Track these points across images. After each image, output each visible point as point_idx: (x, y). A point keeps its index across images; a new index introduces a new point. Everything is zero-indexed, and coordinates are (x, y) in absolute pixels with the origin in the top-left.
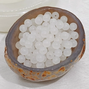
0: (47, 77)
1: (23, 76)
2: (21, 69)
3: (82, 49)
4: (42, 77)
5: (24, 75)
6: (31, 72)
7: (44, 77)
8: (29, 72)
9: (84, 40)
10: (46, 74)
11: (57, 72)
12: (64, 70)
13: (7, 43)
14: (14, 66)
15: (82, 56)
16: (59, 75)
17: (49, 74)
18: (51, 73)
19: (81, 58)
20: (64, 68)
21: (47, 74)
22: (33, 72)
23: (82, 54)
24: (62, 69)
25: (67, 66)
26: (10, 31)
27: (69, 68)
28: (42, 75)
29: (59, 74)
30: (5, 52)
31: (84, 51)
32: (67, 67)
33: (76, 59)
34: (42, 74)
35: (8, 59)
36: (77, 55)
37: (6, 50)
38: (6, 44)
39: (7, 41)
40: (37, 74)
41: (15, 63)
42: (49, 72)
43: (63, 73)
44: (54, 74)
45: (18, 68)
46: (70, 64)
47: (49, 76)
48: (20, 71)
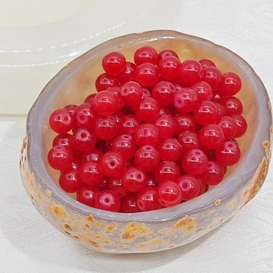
0: (137, 241)
1: (66, 229)
2: (61, 207)
3: (258, 172)
4: (123, 240)
5: (67, 226)
6: (90, 219)
7: (129, 241)
8: (84, 220)
9: (266, 145)
10: (134, 233)
11: (168, 231)
12: (190, 228)
13: (30, 124)
14: (42, 195)
15: (254, 192)
16: (175, 240)
17: (142, 235)
19: (251, 197)
20: (191, 220)
21: (138, 233)
22: (94, 219)
23: (255, 187)
24: (184, 223)
25: (203, 215)
26: (47, 90)
27: (208, 222)
28: (121, 235)
29: (176, 237)
30: (22, 152)
31: (262, 177)
32: (203, 220)
33: (234, 200)
34: (123, 231)
35: (28, 174)
36: (240, 187)
37: (24, 146)
38: (28, 127)
39: (31, 118)
40: (106, 228)
41: (45, 188)
42: (144, 226)
43: (188, 237)
44: (160, 234)
45: (54, 203)
46: (212, 212)
47: (144, 239)
48: (56, 212)
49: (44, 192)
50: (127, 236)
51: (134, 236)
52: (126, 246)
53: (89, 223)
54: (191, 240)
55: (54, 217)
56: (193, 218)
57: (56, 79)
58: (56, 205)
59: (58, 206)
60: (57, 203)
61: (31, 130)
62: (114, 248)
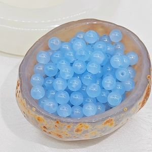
0: (83, 133)
1: (44, 129)
2: (42, 117)
3: (145, 92)
4: (75, 133)
5: (45, 127)
6: (58, 122)
7: (79, 133)
8: (54, 123)
9: (149, 77)
10: (81, 128)
11: (100, 126)
12: (112, 124)
13: (21, 73)
14: (30, 111)
15: (144, 103)
16: (103, 132)
17: (86, 129)
18: (89, 126)
19: (142, 106)
20: (112, 120)
21: (84, 129)
22: (60, 122)
23: (144, 101)
24: (108, 122)
25: (118, 117)
26: (28, 54)
27: (121, 121)
28: (75, 130)
29: (104, 129)
30: (17, 88)
31: (148, 95)
32: (118, 120)
33: (134, 108)
34: (76, 128)
35: (21, 100)
36: (136, 101)
37: (18, 85)
38: (20, 75)
39: (21, 70)
40: (66, 127)
41: (31, 106)
42: (87, 125)
43: (110, 129)
44: (96, 129)
45: (37, 114)
46: (123, 115)
47: (87, 131)
48: (39, 120)
49: (32, 109)
50: (78, 130)
51: (81, 130)
52: (77, 136)
53: (57, 125)
54: (112, 131)
55: (37, 123)
56: (113, 118)
57: (33, 48)
58: (38, 116)
59: (39, 116)
60: (39, 115)
61: (21, 76)
62: (71, 138)
